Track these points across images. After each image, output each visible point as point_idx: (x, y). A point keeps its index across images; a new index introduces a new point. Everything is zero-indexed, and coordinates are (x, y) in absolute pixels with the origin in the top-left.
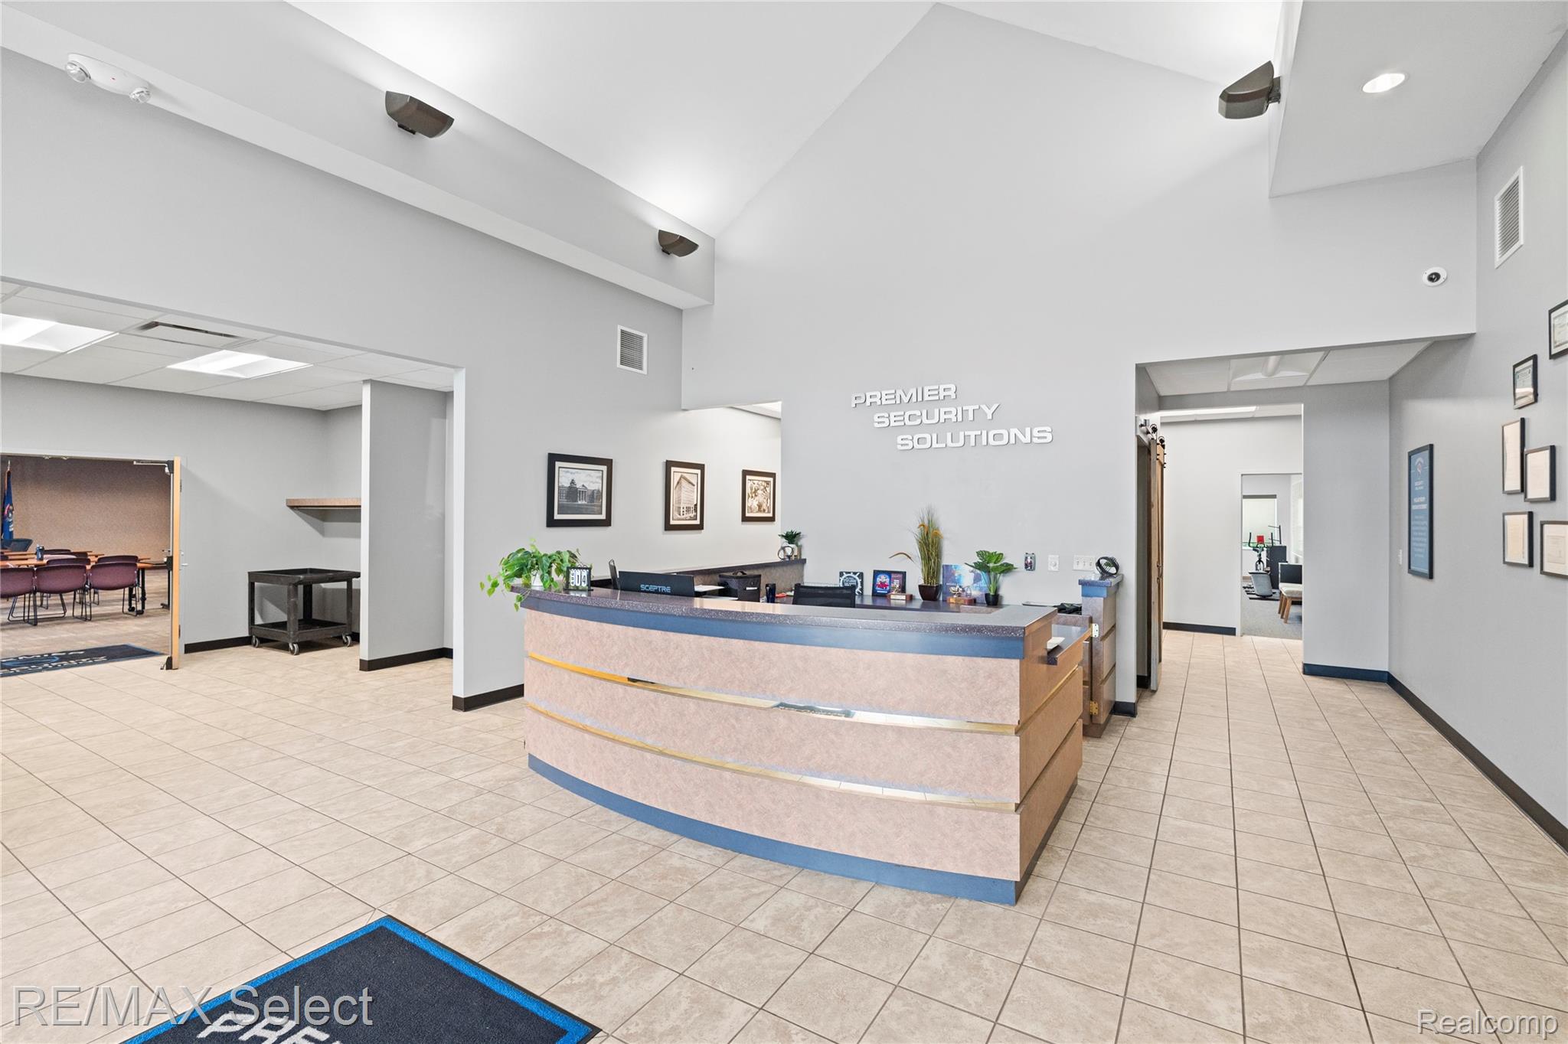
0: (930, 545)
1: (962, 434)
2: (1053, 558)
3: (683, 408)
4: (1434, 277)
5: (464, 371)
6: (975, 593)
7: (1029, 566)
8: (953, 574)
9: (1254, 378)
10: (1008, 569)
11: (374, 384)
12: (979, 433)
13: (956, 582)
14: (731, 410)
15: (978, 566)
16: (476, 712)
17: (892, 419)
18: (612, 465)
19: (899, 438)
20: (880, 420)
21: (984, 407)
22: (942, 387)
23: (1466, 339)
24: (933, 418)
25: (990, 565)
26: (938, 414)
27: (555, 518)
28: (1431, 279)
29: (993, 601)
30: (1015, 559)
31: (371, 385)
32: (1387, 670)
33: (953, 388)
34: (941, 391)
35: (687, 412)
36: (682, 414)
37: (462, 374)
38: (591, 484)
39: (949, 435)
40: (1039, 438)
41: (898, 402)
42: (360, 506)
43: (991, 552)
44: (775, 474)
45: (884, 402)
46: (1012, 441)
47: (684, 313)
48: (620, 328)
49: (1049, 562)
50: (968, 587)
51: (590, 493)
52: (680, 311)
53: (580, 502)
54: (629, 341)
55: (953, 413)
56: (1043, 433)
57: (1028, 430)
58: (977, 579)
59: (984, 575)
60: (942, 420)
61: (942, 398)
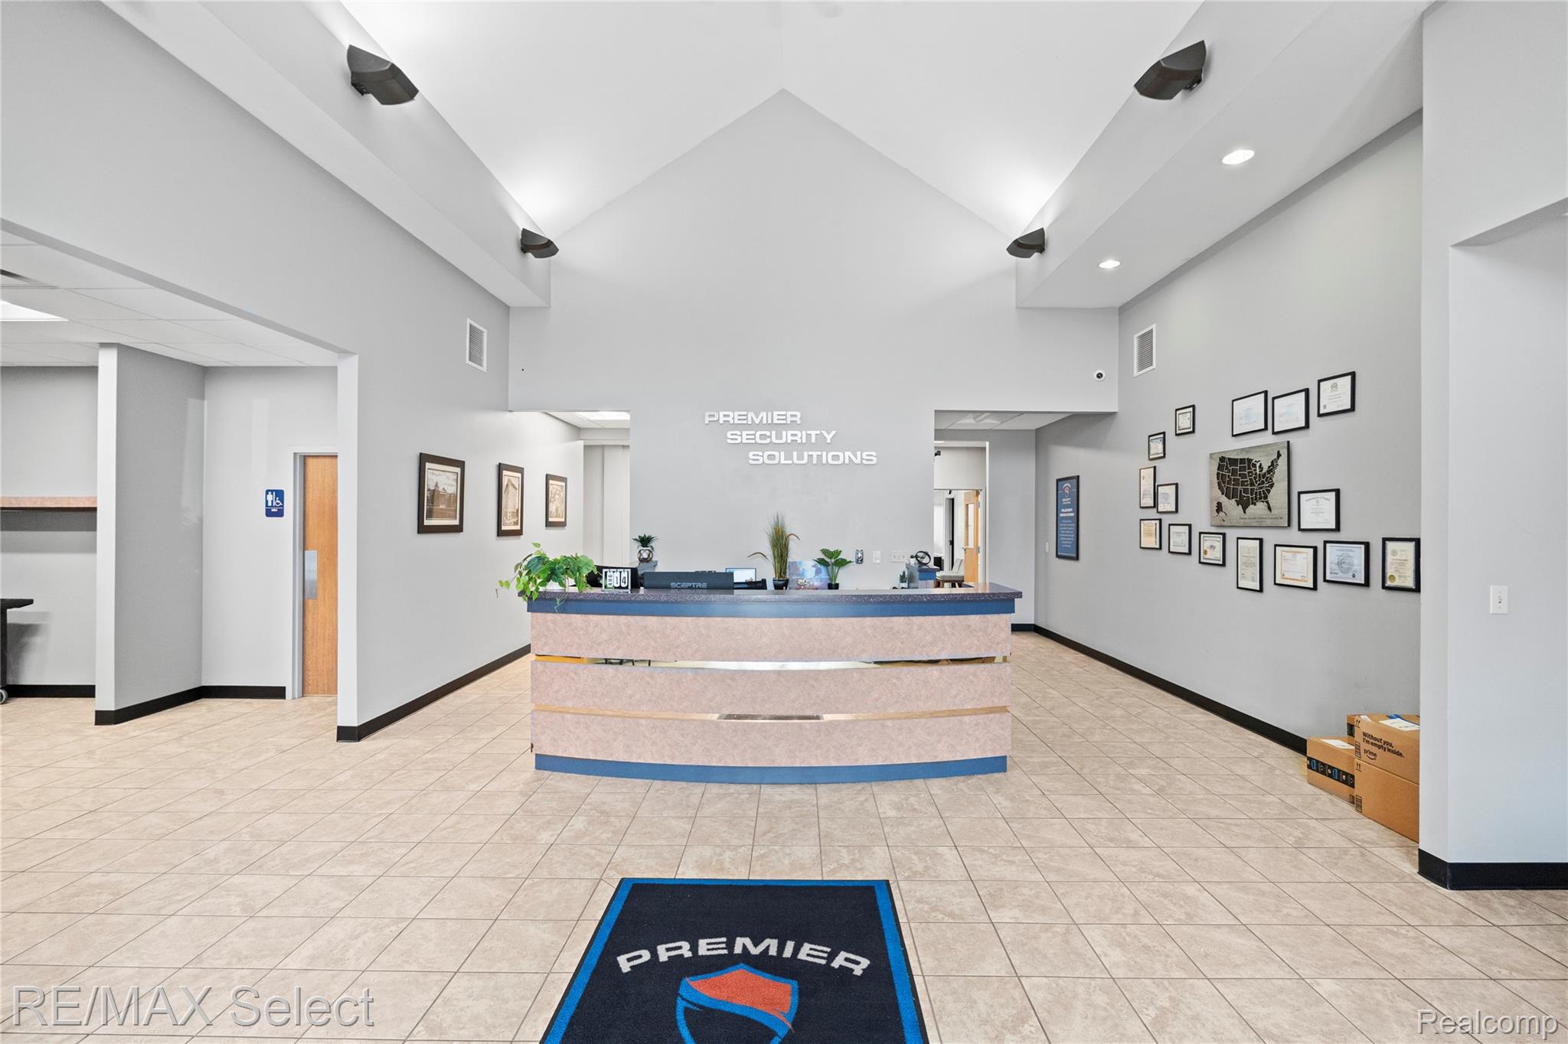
0: (780, 544)
1: (806, 454)
2: (877, 554)
3: (509, 409)
4: (1100, 376)
5: (356, 357)
6: (816, 584)
7: (860, 561)
8: (798, 569)
9: (968, 423)
10: (842, 563)
11: (124, 350)
12: (820, 453)
13: (802, 575)
14: (545, 416)
15: (821, 562)
16: (375, 739)
17: (745, 437)
18: (464, 467)
19: (751, 454)
20: (733, 437)
21: (824, 433)
22: (789, 413)
23: (1110, 415)
24: (781, 439)
25: (832, 561)
26: (787, 436)
27: (425, 524)
28: (1098, 377)
29: (833, 586)
30: (847, 555)
31: (118, 354)
32: (1033, 623)
33: (799, 416)
34: (788, 416)
35: (511, 413)
36: (508, 415)
37: (354, 361)
38: (449, 487)
39: (795, 454)
40: (867, 460)
41: (750, 422)
42: (94, 510)
43: (832, 550)
44: (566, 479)
45: (737, 422)
46: (847, 462)
47: (511, 309)
48: (469, 321)
49: (874, 556)
50: (811, 579)
51: (447, 497)
52: (508, 308)
53: (441, 507)
54: (475, 334)
55: (801, 436)
56: (869, 456)
57: (859, 453)
58: (818, 572)
59: (823, 568)
60: (789, 441)
61: (789, 422)
